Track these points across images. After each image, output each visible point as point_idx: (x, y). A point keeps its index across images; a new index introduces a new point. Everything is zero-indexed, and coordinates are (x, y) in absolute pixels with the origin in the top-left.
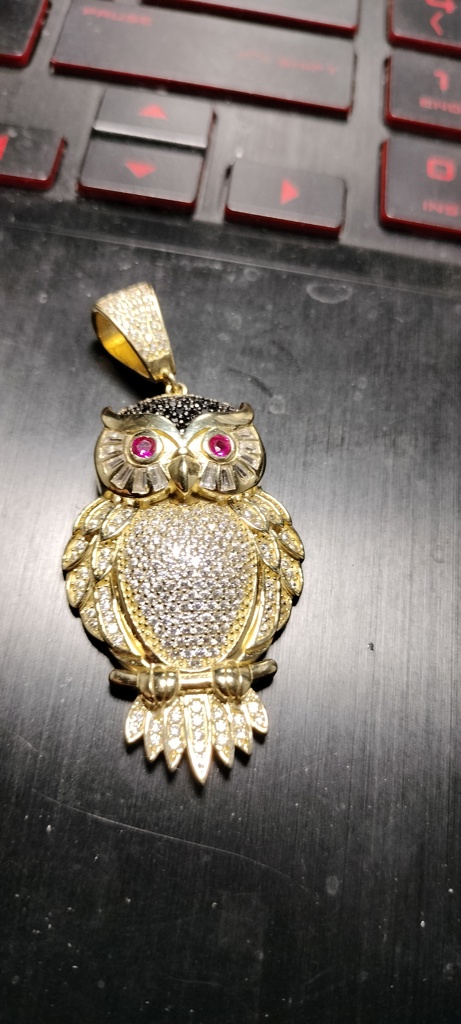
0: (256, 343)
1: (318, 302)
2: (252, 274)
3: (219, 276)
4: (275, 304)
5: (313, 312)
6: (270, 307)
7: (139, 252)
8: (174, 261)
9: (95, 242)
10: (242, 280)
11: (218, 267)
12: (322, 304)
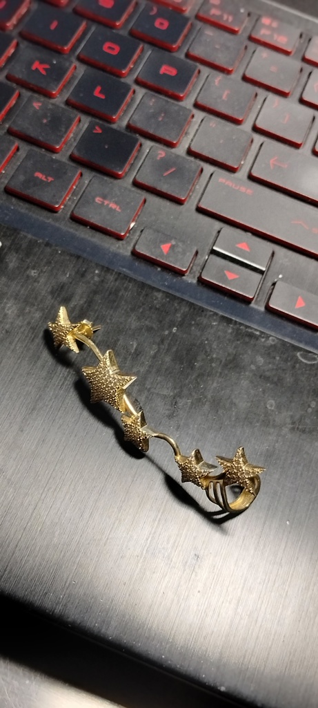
0: (268, 374)
1: (301, 361)
2: (273, 341)
3: (257, 338)
4: (280, 357)
5: (297, 365)
6: (278, 358)
7: (223, 317)
8: (238, 326)
9: (203, 308)
10: (268, 342)
11: (258, 333)
12: (303, 363)
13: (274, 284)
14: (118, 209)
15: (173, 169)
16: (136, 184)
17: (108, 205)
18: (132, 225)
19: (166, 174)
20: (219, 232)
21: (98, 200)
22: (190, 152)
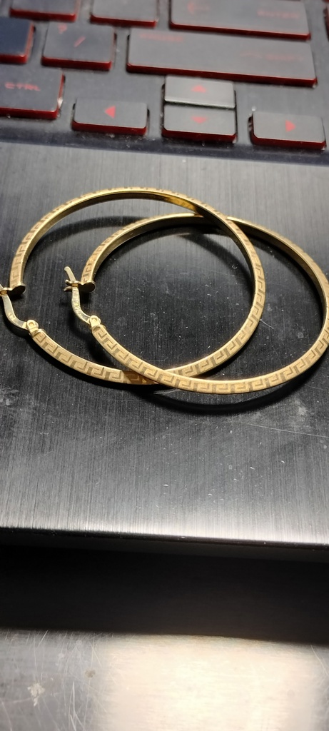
13: (251, 119)
14: (36, 89)
15: (82, 39)
16: (47, 63)
17: (22, 88)
18: (60, 102)
19: (77, 44)
20: (164, 87)
21: (9, 85)
22: (94, 20)
